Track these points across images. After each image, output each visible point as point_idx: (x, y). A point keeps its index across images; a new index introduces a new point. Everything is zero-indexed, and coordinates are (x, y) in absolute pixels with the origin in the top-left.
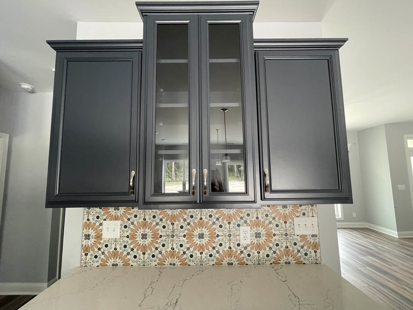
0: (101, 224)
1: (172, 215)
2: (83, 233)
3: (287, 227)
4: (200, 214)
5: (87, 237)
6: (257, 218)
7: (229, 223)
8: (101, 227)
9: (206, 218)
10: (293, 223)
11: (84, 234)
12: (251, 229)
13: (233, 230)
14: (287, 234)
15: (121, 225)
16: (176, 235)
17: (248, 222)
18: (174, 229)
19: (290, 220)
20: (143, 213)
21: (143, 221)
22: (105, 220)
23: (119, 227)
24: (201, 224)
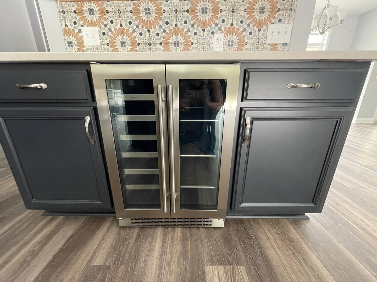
0: (80, 31)
1: (147, 21)
2: (65, 40)
3: (260, 35)
4: (175, 20)
5: (70, 44)
6: (232, 25)
7: (204, 30)
8: (80, 35)
9: (181, 25)
10: (267, 31)
11: (66, 42)
12: (225, 37)
13: (207, 37)
14: (258, 43)
15: (99, 32)
16: (153, 42)
17: (223, 29)
18: (150, 36)
19: (265, 27)
20: (119, 19)
21: (120, 27)
22: (82, 26)
23: (98, 34)
24: (176, 31)
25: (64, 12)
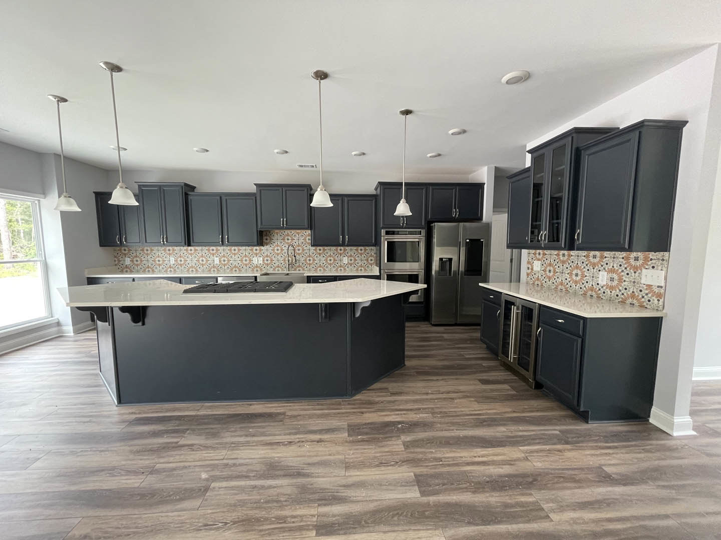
0: (533, 263)
1: (563, 260)
2: (527, 266)
3: (636, 276)
4: (577, 261)
5: (528, 268)
6: (613, 267)
7: (594, 268)
9: (580, 264)
10: (641, 274)
12: (608, 274)
13: (596, 273)
16: (564, 272)
17: (606, 269)
18: (563, 269)
19: (639, 271)
21: (550, 262)
22: (534, 260)
23: (540, 265)
24: (577, 267)
25: (529, 253)
